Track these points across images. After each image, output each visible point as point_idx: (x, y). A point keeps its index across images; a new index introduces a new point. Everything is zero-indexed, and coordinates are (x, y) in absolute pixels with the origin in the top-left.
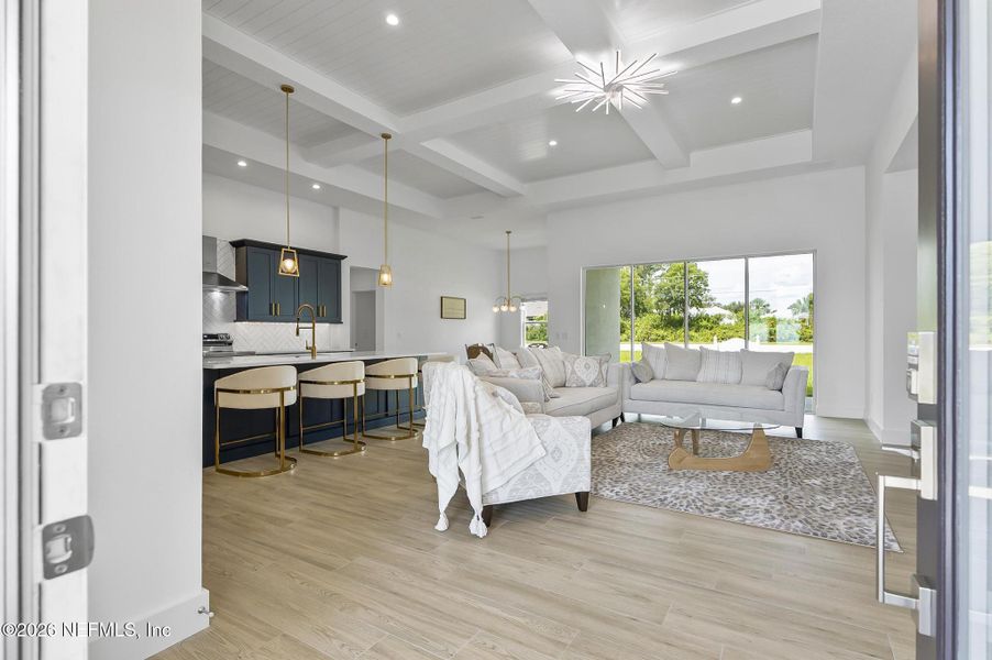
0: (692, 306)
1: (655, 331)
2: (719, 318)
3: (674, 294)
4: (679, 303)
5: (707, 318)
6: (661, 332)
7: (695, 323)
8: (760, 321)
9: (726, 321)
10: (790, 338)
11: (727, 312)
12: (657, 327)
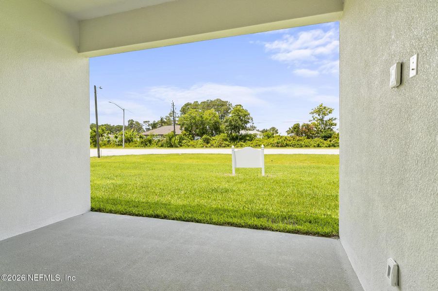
0: (242, 129)
1: (225, 142)
2: (255, 135)
3: (233, 123)
4: (236, 128)
5: (250, 136)
6: (227, 143)
7: (244, 138)
8: (273, 137)
9: (258, 136)
10: (286, 145)
11: (259, 133)
12: (226, 140)
